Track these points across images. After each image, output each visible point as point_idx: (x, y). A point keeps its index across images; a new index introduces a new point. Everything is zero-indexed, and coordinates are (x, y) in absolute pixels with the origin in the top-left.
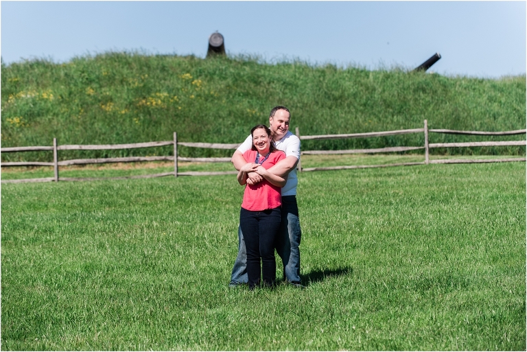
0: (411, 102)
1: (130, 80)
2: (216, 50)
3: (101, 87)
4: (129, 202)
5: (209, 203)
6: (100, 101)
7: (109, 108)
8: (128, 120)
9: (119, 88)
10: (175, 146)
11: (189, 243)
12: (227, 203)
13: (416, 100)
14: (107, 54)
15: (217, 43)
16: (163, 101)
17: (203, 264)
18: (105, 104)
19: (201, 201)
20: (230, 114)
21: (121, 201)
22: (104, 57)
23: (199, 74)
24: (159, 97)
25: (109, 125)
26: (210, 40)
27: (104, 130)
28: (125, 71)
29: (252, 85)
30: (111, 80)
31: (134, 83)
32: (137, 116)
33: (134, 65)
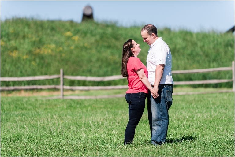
0: (223, 54)
1: (30, 36)
2: (88, 17)
3: (9, 40)
4: (35, 107)
5: (89, 108)
6: (8, 50)
7: (15, 55)
8: (28, 63)
9: (22, 41)
10: (61, 79)
11: (79, 126)
12: (101, 108)
13: (226, 52)
14: (13, 19)
15: (88, 12)
16: (52, 50)
17: (91, 136)
18: (12, 51)
19: (84, 107)
20: (98, 60)
21: (30, 107)
22: (11, 20)
23: (77, 32)
24: (50, 48)
25: (15, 65)
26: (84, 11)
27: (11, 69)
28: (26, 30)
29: (113, 41)
30: (16, 35)
31: (32, 38)
32: (34, 60)
33: (32, 25)
